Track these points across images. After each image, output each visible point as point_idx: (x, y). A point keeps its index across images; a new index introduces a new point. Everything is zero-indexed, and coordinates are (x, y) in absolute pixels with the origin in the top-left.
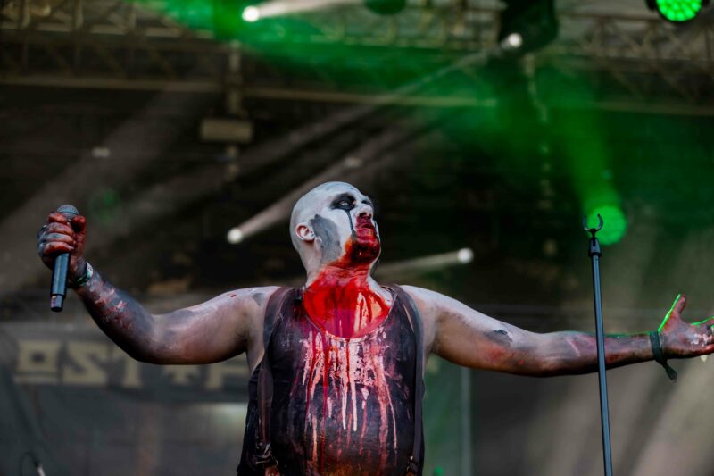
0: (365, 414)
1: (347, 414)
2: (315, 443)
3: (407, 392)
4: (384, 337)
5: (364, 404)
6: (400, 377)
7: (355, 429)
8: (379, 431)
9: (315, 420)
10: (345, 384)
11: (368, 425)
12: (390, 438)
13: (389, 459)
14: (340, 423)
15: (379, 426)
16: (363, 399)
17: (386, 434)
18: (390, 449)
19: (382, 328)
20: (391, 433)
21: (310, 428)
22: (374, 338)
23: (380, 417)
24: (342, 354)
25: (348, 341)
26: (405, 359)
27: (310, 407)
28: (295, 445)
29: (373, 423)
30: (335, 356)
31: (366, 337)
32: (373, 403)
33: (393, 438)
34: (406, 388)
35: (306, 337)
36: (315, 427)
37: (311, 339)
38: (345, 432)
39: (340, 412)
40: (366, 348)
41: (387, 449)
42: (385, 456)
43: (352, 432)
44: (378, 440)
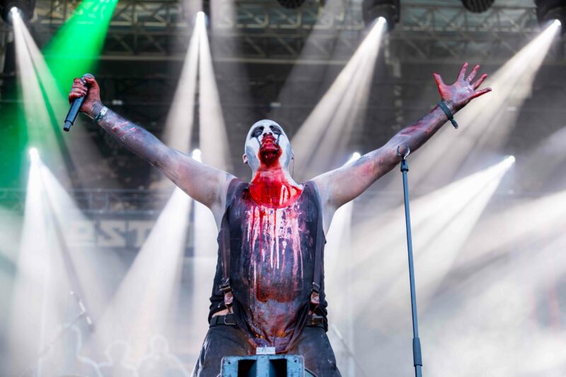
0: (284, 258)
1: (273, 259)
2: (255, 277)
3: (312, 242)
4: (298, 207)
5: (283, 251)
6: (308, 232)
7: (278, 268)
8: (292, 268)
9: (255, 264)
10: (273, 239)
11: (285, 264)
12: (299, 272)
13: (299, 286)
14: (269, 265)
15: (293, 264)
16: (283, 248)
17: (297, 270)
18: (299, 279)
19: (297, 203)
20: (299, 269)
21: (253, 268)
22: (292, 208)
23: (293, 259)
24: (271, 218)
25: (276, 210)
26: (311, 221)
27: (252, 255)
28: (243, 279)
29: (289, 263)
30: (267, 220)
31: (287, 207)
32: (289, 250)
33: (300, 273)
34: (311, 239)
35: (250, 209)
36: (255, 268)
37: (252, 210)
38: (272, 270)
39: (269, 258)
40: (287, 213)
41: (297, 279)
42: (296, 283)
43: (276, 269)
44: (292, 273)
